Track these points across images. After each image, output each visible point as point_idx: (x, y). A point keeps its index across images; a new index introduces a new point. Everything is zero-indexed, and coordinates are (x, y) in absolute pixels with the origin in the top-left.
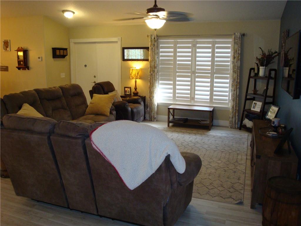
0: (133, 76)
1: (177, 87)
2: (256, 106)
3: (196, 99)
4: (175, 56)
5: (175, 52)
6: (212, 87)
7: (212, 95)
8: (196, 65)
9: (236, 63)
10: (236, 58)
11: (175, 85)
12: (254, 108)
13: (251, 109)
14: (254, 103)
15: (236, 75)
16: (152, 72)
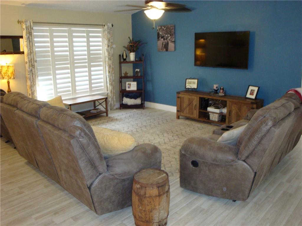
0: (10, 75)
1: (58, 81)
2: (131, 86)
3: (77, 90)
4: (53, 47)
5: (52, 42)
6: (90, 75)
7: (91, 84)
8: (74, 55)
9: (110, 50)
10: (109, 47)
11: (55, 79)
12: (129, 88)
13: (126, 90)
14: (128, 84)
15: (110, 62)
16: (31, 68)
